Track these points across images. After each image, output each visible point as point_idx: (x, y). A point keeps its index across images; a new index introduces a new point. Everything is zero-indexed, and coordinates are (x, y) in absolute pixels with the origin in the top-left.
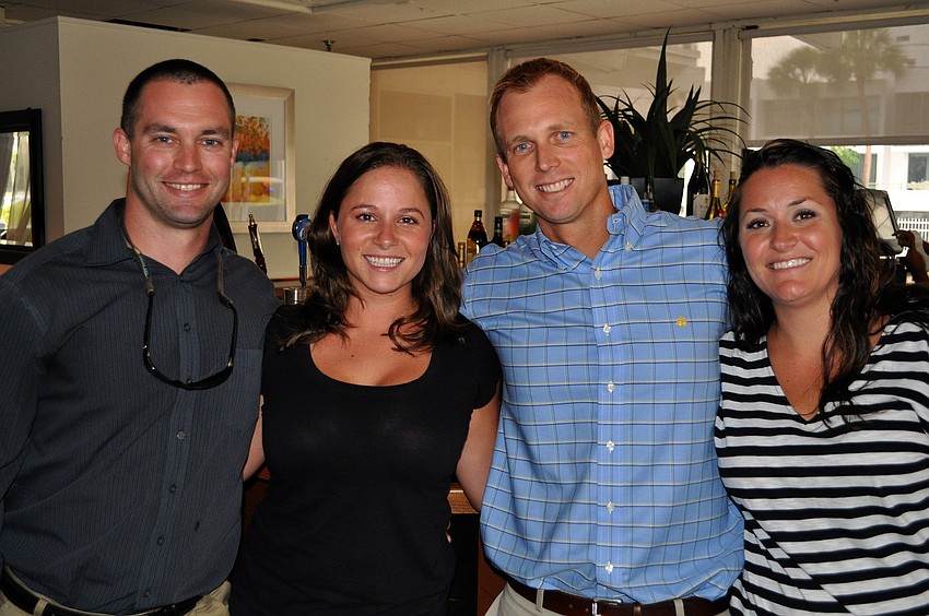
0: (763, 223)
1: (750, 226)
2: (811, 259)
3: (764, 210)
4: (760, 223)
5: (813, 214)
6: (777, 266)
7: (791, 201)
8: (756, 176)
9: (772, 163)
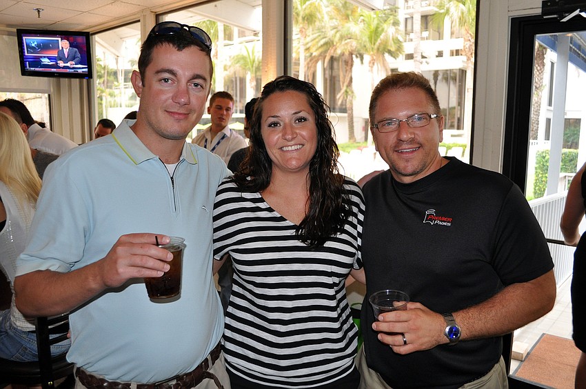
0: (277, 124)
1: (270, 126)
2: (303, 145)
3: (277, 117)
4: (275, 124)
5: (305, 120)
6: (285, 149)
7: (294, 112)
8: (273, 96)
9: (282, 89)
